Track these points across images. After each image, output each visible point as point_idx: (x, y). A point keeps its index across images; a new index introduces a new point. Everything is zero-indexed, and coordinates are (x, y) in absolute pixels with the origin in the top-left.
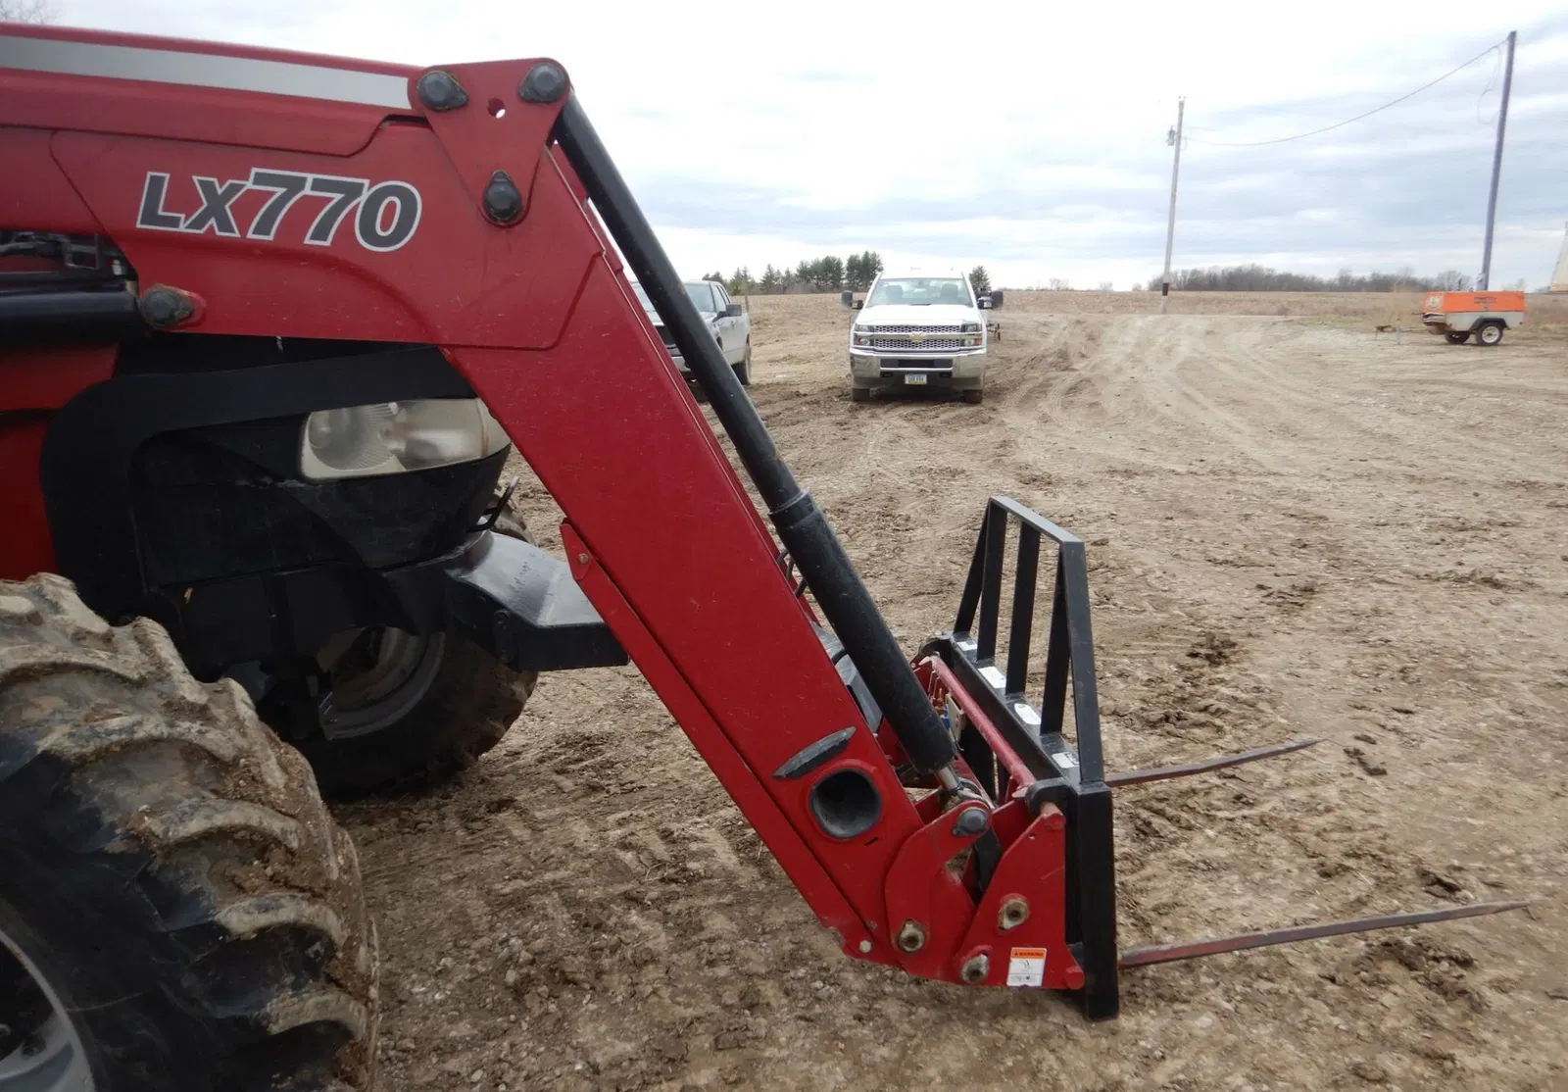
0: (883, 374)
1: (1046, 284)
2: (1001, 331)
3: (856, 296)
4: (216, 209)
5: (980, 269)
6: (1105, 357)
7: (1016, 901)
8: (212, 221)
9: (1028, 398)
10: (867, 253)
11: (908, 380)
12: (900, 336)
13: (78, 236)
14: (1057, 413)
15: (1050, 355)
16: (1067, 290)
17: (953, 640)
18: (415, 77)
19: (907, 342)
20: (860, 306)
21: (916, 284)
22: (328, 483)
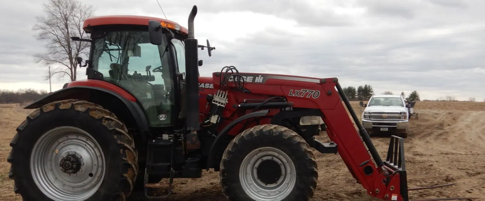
0: (373, 127)
1: (444, 98)
2: (418, 116)
3: (365, 102)
4: (297, 94)
5: (415, 92)
6: (458, 125)
7: (393, 186)
8: (297, 95)
9: (424, 136)
10: (366, 86)
11: (381, 129)
12: (379, 115)
13: (282, 96)
14: (432, 141)
15: (436, 125)
16: (454, 101)
17: (386, 162)
18: (321, 80)
19: (381, 117)
20: (366, 106)
21: (385, 99)
22: (302, 126)
